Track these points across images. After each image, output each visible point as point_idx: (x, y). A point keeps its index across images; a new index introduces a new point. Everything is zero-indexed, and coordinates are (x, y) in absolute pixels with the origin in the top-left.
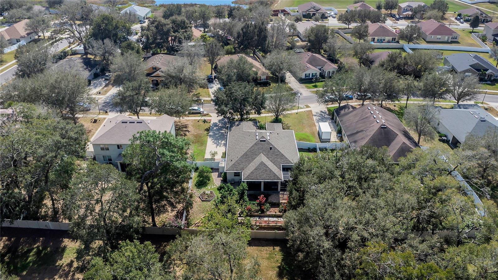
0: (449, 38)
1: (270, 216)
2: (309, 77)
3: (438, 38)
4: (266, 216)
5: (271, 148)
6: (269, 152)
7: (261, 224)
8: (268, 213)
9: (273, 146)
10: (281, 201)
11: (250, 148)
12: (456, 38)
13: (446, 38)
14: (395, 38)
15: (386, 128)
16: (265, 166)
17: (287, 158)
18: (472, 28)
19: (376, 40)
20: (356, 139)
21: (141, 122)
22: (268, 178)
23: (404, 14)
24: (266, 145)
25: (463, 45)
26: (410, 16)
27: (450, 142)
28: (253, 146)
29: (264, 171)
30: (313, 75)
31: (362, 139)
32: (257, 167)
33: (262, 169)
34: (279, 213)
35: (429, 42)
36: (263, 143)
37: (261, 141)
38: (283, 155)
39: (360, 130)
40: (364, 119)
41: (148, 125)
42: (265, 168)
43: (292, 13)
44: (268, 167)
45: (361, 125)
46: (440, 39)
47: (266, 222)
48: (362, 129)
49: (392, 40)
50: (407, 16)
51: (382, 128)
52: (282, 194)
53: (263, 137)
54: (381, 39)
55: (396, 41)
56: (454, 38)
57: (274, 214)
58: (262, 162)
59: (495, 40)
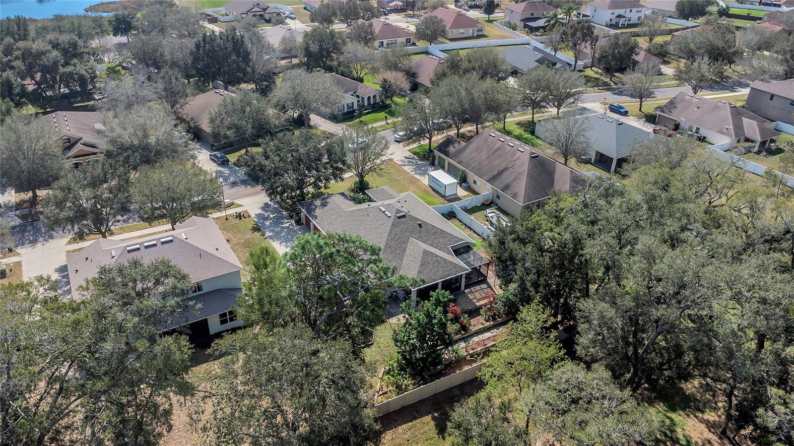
0: (473, 30)
1: (478, 332)
2: (344, 110)
3: (460, 33)
4: (471, 335)
5: (420, 225)
6: (420, 232)
7: (476, 350)
8: (473, 329)
9: (421, 220)
10: (478, 304)
11: (389, 235)
12: (481, 31)
13: (470, 32)
14: (410, 39)
15: (537, 156)
16: (432, 256)
17: (451, 235)
18: (487, 16)
19: (385, 44)
20: (507, 182)
21: (171, 241)
22: (447, 273)
23: (391, 4)
24: (411, 223)
25: (493, 38)
26: (399, 8)
27: (593, 161)
28: (391, 230)
29: (436, 264)
30: (349, 105)
31: (515, 179)
32: (422, 261)
33: (432, 262)
34: (488, 324)
35: (452, 40)
36: (403, 220)
37: (399, 218)
38: (443, 231)
39: (502, 169)
40: (496, 151)
41: (188, 243)
42: (435, 259)
43: (222, 19)
44: (438, 256)
45: (498, 160)
46: (463, 33)
47: (478, 343)
48: (503, 165)
49: (407, 42)
50: (396, 8)
51: (533, 157)
52: (469, 293)
53: (398, 211)
54: (392, 42)
55: (411, 43)
56: (479, 31)
57: (482, 326)
58: (425, 250)
59: (525, 26)
